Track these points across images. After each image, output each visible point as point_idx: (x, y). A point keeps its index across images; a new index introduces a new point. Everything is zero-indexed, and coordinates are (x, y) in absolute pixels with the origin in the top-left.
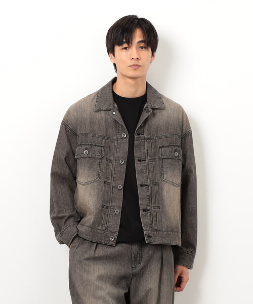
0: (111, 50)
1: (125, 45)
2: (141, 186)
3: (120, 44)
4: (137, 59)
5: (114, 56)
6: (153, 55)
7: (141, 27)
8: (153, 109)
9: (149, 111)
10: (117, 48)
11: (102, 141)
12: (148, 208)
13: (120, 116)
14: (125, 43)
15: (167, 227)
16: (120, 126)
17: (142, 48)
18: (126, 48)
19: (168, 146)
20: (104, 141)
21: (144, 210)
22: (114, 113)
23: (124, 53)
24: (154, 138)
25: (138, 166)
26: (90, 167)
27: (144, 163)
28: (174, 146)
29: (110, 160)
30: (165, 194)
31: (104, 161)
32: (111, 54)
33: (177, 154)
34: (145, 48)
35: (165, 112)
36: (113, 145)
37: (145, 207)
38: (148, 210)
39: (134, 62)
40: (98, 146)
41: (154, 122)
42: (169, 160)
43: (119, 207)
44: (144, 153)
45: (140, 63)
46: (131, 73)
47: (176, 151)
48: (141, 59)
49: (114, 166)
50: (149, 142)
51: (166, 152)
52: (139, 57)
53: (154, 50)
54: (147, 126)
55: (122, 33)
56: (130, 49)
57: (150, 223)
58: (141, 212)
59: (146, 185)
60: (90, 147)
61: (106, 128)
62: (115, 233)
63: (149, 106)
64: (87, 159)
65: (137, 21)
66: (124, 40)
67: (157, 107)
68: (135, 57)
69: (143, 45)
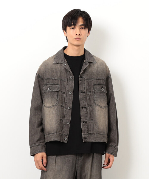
0: (65, 29)
1: (73, 27)
2: (82, 108)
3: (70, 26)
4: (79, 35)
5: (66, 32)
6: (89, 33)
7: (82, 16)
8: (89, 62)
9: (87, 64)
10: (68, 28)
11: (58, 82)
12: (86, 121)
13: (69, 66)
14: (72, 25)
15: (97, 132)
16: (69, 72)
17: (82, 28)
18: (73, 28)
19: (98, 85)
20: (59, 81)
21: (84, 122)
22: (65, 65)
23: (72, 31)
24: (90, 79)
25: (81, 96)
26: (52, 98)
27: (84, 94)
28: (102, 85)
29: (63, 92)
30: (96, 113)
31: (60, 93)
32: (65, 31)
33: (103, 89)
34: (84, 28)
35: (96, 65)
36: (65, 83)
37: (84, 120)
38: (86, 122)
39: (77, 37)
40: (56, 85)
41: (90, 70)
42: (99, 93)
43: (69, 120)
44: (85, 88)
45: (81, 37)
46: (76, 43)
47: (102, 87)
48: (81, 35)
49: (66, 96)
50: (87, 82)
51: (97, 88)
52: (80, 34)
53: (89, 29)
54: (86, 73)
55: (71, 20)
56: (75, 29)
57: (87, 130)
58: (82, 123)
59: (85, 107)
60: (51, 85)
61: (60, 74)
62: (67, 135)
63: (87, 61)
64: (50, 93)
65: (80, 12)
66: (72, 24)
67: (91, 62)
68: (78, 33)
69: (83, 27)
